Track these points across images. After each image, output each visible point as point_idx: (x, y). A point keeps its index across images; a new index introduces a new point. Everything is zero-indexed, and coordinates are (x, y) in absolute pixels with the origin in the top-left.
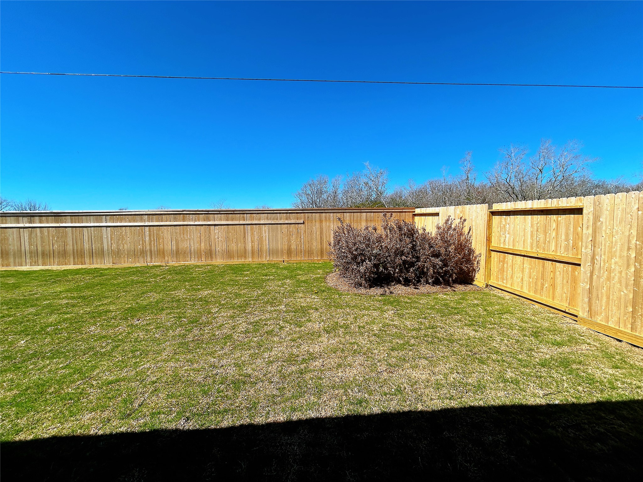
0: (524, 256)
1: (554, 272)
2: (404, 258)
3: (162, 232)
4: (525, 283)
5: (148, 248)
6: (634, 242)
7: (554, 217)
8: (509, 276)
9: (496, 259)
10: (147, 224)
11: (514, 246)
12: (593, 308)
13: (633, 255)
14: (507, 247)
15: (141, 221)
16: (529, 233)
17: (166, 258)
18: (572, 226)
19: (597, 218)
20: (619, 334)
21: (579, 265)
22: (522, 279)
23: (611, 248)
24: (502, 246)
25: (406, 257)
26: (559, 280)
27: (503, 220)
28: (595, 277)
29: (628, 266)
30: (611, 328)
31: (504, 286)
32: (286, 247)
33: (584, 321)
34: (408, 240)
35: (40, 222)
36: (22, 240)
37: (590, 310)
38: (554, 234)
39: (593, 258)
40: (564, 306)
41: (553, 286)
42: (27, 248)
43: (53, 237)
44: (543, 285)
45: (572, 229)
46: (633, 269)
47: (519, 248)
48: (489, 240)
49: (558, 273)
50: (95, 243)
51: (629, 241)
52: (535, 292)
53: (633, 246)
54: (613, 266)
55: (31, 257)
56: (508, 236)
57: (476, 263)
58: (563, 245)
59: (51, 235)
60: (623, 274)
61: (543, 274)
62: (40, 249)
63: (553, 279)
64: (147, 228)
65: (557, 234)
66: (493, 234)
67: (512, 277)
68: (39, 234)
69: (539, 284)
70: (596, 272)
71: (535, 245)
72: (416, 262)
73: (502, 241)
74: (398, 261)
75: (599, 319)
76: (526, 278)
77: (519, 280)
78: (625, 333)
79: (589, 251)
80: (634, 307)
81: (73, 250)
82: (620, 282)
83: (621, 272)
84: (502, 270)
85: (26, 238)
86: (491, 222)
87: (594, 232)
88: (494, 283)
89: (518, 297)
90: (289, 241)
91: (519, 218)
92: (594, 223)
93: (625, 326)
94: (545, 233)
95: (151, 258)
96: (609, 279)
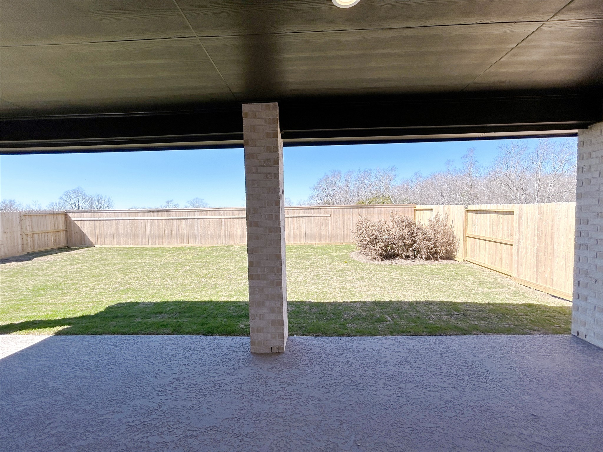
0: (486, 240)
1: (501, 250)
2: (405, 241)
3: (233, 223)
4: (486, 258)
5: (224, 233)
6: (536, 232)
7: (501, 216)
8: (477, 254)
9: (470, 243)
10: (223, 217)
11: (480, 233)
12: (519, 271)
13: (536, 239)
14: (476, 234)
15: (219, 215)
16: (489, 225)
17: (235, 241)
18: (510, 221)
19: (520, 217)
20: (530, 284)
21: (512, 245)
22: (485, 256)
23: (527, 235)
24: (473, 234)
25: (407, 240)
26: (504, 255)
27: (474, 216)
28: (520, 252)
29: (534, 246)
30: (527, 282)
31: (474, 261)
32: (318, 233)
33: (515, 279)
34: (408, 229)
35: (158, 216)
36: (147, 227)
37: (518, 272)
38: (501, 227)
39: (519, 241)
40: (506, 271)
41: (501, 259)
42: (149, 233)
43: (165, 226)
44: (496, 258)
45: (510, 224)
46: (536, 247)
47: (483, 235)
48: (465, 229)
49: (503, 251)
50: (190, 229)
51: (534, 232)
52: (492, 264)
53: (536, 234)
54: (527, 245)
55: (151, 238)
56: (477, 227)
57: (457, 245)
58: (506, 233)
59: (163, 224)
60: (532, 249)
61: (496, 252)
62: (157, 233)
63: (501, 254)
64: (223, 220)
65: (503, 227)
66: (468, 226)
67: (479, 255)
68: (156, 224)
69: (494, 258)
70: (520, 250)
71: (491, 233)
72: (413, 244)
73: (473, 231)
74: (401, 243)
75: (522, 277)
76: (487, 255)
77: (483, 256)
78: (532, 283)
79: (517, 237)
80: (537, 269)
81: (177, 234)
82: (531, 255)
83: (531, 249)
84: (473, 250)
85: (149, 227)
86: (467, 217)
87: (519, 226)
88: (468, 259)
89: (482, 267)
90: (320, 229)
91: (483, 215)
92: (519, 221)
93: (533, 280)
94: (497, 225)
95: (226, 240)
96: (526, 253)
